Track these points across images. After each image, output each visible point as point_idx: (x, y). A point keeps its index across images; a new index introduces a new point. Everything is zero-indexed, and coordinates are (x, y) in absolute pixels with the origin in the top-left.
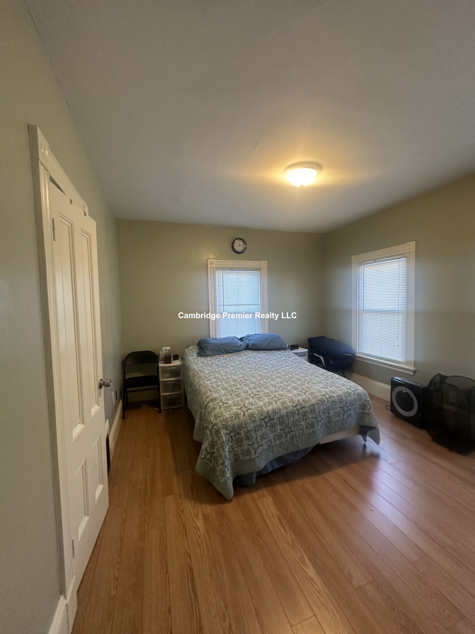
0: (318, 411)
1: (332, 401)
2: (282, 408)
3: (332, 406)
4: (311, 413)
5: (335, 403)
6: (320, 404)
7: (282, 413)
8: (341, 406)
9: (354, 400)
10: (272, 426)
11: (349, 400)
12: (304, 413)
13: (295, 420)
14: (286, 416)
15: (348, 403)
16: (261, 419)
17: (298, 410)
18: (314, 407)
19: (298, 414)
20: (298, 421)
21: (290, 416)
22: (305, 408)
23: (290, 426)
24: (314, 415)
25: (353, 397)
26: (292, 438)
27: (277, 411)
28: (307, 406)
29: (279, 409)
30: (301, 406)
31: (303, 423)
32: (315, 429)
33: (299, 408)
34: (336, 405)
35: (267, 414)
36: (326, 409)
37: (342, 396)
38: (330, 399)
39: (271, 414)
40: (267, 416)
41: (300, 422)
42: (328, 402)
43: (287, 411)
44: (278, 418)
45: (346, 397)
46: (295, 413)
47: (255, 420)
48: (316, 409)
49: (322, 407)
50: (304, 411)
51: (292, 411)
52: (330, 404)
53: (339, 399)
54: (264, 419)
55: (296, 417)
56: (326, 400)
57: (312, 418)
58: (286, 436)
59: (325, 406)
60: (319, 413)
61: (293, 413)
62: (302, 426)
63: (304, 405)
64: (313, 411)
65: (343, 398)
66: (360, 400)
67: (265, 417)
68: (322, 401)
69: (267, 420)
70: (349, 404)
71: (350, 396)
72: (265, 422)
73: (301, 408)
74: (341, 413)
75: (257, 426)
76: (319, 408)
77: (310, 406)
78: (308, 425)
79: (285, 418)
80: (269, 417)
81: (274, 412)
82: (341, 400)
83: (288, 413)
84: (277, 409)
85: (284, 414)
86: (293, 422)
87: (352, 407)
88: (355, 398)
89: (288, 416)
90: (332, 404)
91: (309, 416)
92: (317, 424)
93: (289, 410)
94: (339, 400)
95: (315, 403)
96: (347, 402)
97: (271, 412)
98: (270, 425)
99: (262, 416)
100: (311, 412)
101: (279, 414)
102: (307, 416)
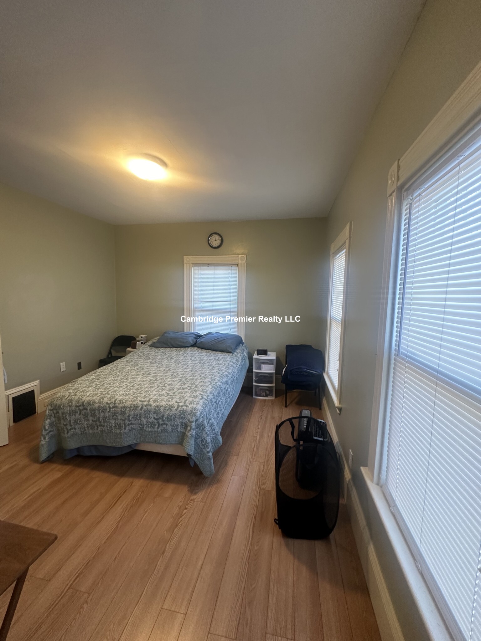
0: (128, 415)
1: (147, 409)
2: (97, 402)
3: (145, 415)
4: (121, 415)
5: (149, 412)
6: (132, 408)
7: (95, 406)
8: (156, 417)
9: (174, 415)
10: (85, 414)
11: (167, 413)
12: (115, 413)
13: (105, 417)
14: (97, 410)
15: (165, 416)
16: (76, 406)
17: (110, 407)
18: (125, 410)
19: (109, 411)
20: (107, 418)
21: (100, 411)
22: (117, 408)
23: (101, 420)
24: (123, 417)
25: (173, 412)
26: (102, 431)
27: (91, 403)
28: (119, 407)
29: (94, 402)
30: (114, 405)
31: (112, 421)
32: (121, 431)
33: (112, 407)
34: (149, 415)
35: (82, 404)
36: (137, 415)
37: (161, 407)
38: (146, 406)
39: (85, 404)
40: (82, 405)
41: (109, 419)
42: (141, 409)
43: (100, 406)
44: (91, 410)
45: (165, 409)
46: (107, 410)
47: (72, 405)
48: (126, 412)
49: (133, 412)
50: (115, 410)
51: (104, 407)
52: (143, 411)
53: (155, 409)
54: (78, 407)
55: (107, 414)
56: (140, 407)
57: (121, 420)
58: (97, 429)
59: (137, 411)
60: (129, 416)
61: (104, 410)
62: (112, 424)
63: (118, 405)
64: (123, 413)
65: (161, 409)
66: (182, 418)
67: (80, 406)
68: (136, 407)
69: (81, 408)
70: (166, 418)
71: (171, 410)
72: (79, 409)
73: (113, 407)
74: (156, 425)
75: (72, 411)
76: (129, 412)
77: (122, 408)
78: (117, 425)
79: (97, 411)
80: (83, 406)
81: (89, 403)
82: (156, 412)
83: (99, 407)
84: (92, 402)
85: (96, 408)
86: (103, 417)
87: (170, 422)
88: (175, 413)
89: (99, 410)
90: (145, 412)
91: (119, 417)
92: (124, 427)
93: (102, 405)
94: (154, 411)
95: (128, 406)
96: (163, 416)
97: (87, 402)
98: (84, 413)
99: (78, 403)
100: (121, 413)
101: (92, 406)
102: (117, 416)
